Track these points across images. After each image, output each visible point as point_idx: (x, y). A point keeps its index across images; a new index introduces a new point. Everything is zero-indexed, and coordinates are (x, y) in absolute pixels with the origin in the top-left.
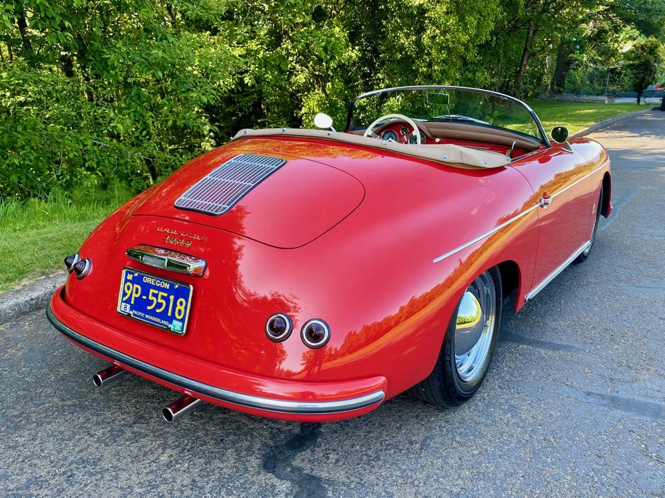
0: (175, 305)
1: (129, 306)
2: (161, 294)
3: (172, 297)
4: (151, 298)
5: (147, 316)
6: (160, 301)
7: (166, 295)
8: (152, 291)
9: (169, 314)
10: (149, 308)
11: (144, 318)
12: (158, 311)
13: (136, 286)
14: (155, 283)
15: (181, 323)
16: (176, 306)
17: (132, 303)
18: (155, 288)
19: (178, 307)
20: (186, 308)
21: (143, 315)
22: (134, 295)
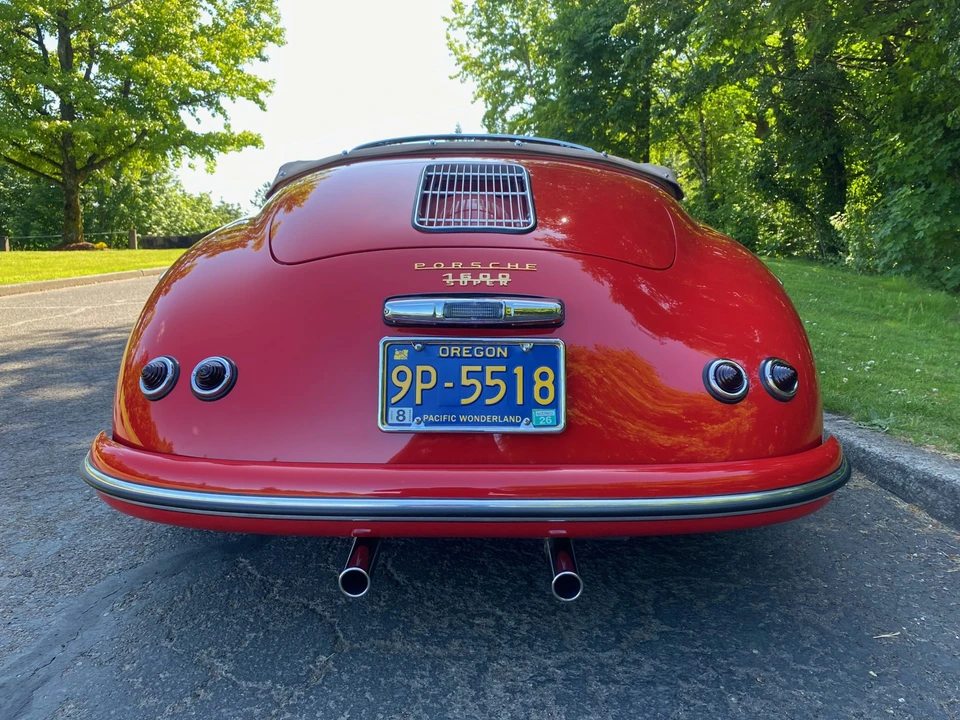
0: (529, 383)
1: (409, 411)
2: (489, 369)
3: (519, 371)
4: (465, 381)
5: (463, 418)
6: (490, 382)
7: (503, 368)
8: (465, 369)
9: (520, 401)
10: (464, 401)
11: (458, 423)
12: (489, 402)
13: (420, 369)
14: (471, 351)
15: (553, 412)
16: (534, 383)
17: (418, 401)
18: (472, 360)
19: (539, 384)
20: (556, 383)
21: (452, 418)
22: (420, 386)
